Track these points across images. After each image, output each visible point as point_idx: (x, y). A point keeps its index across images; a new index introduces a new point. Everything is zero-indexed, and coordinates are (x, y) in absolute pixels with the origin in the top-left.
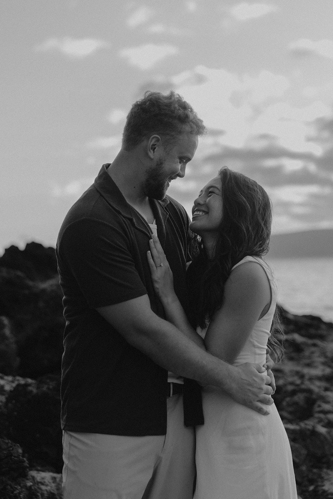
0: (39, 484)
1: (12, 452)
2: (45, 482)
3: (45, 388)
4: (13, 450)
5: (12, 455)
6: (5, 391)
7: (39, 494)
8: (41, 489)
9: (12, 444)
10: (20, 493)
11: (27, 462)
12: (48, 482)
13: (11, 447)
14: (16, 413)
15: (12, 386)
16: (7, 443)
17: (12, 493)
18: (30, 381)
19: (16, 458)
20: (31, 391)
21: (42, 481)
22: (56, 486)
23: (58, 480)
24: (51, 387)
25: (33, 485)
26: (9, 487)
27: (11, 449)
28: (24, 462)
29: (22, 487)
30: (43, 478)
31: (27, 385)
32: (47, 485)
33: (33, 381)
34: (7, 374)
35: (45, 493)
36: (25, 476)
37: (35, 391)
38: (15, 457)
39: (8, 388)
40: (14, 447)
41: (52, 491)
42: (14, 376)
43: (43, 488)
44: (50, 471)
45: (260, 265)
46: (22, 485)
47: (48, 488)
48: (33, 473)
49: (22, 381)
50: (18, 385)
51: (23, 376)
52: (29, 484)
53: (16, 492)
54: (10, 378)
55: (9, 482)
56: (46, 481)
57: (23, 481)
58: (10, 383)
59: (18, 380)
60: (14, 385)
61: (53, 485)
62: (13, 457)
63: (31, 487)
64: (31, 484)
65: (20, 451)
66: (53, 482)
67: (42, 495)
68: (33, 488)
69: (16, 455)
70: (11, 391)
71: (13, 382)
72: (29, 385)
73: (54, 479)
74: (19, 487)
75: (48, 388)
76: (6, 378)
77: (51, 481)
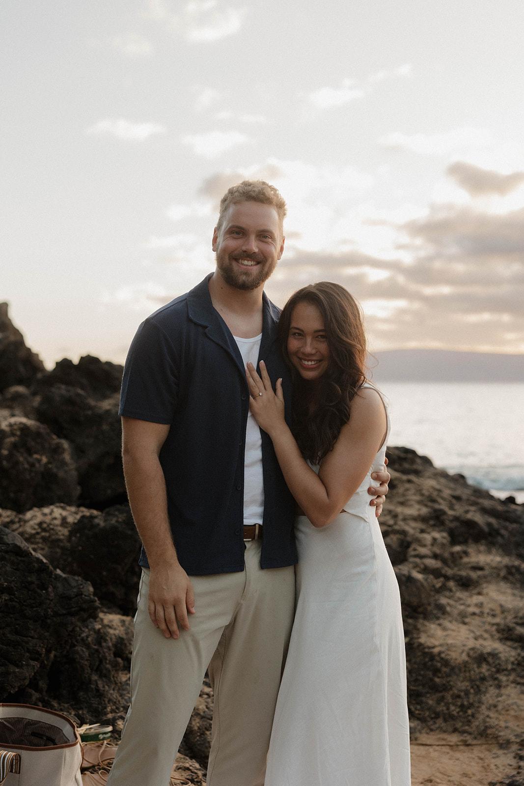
0: (107, 628)
1: (82, 590)
2: (113, 625)
3: (113, 521)
4: (83, 588)
5: (82, 594)
6: (67, 523)
7: (107, 638)
8: (109, 633)
9: (82, 581)
10: (87, 637)
11: (98, 602)
12: (117, 624)
13: (81, 585)
14: (80, 548)
15: (75, 518)
16: (77, 580)
17: (80, 636)
18: (95, 512)
19: (86, 598)
20: (98, 525)
21: (110, 624)
22: (126, 630)
23: (127, 623)
24: (120, 520)
25: (101, 628)
26: (78, 629)
27: (82, 587)
28: (96, 601)
29: (89, 630)
30: (111, 621)
31: (92, 517)
32: (115, 629)
33: (99, 513)
34: (70, 505)
35: (113, 637)
36: (95, 617)
37: (102, 524)
38: (85, 596)
39: (70, 520)
40: (84, 585)
41: (121, 636)
42: (79, 506)
43: (111, 631)
44: (119, 614)
46: (90, 627)
47: (117, 632)
48: (101, 615)
49: (86, 512)
50: (83, 517)
51: (89, 507)
52: (98, 626)
53: (84, 635)
54: (73, 509)
55: (79, 624)
56: (114, 623)
57: (91, 622)
58: (74, 514)
59: (83, 512)
60: (78, 517)
61: (122, 629)
62: (83, 596)
63: (99, 630)
64: (100, 626)
65: (91, 589)
66: (122, 626)
67: (111, 639)
68: (102, 631)
69: (87, 594)
70: (74, 524)
71: (76, 513)
72: (96, 517)
73: (123, 622)
74: (87, 630)
75: (117, 521)
76: (68, 508)
77: (120, 624)
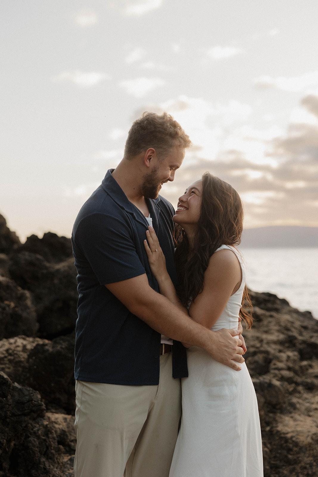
0: (54, 423)
1: (32, 397)
2: (58, 422)
3: (59, 347)
4: (33, 396)
5: (32, 400)
6: (27, 349)
7: (53, 431)
8: (54, 427)
9: (32, 391)
10: (38, 430)
11: (44, 405)
12: (61, 421)
13: (32, 393)
14: (35, 367)
15: (32, 346)
16: (29, 391)
17: (32, 430)
18: (46, 341)
19: (35, 403)
20: (48, 350)
21: (56, 421)
22: (67, 425)
23: (68, 420)
24: (63, 347)
25: (48, 424)
26: (30, 425)
27: (32, 395)
28: (42, 405)
29: (40, 426)
30: (56, 419)
31: (44, 345)
32: (60, 424)
33: (50, 342)
34: (28, 336)
35: (58, 430)
36: (42, 416)
37: (51, 350)
38: (35, 401)
39: (29, 347)
40: (34, 393)
41: (64, 429)
42: (34, 338)
43: (57, 426)
44: (61, 413)
45: (233, 252)
46: (40, 424)
47: (61, 427)
48: (49, 414)
49: (40, 341)
50: (38, 345)
51: (41, 337)
52: (46, 423)
53: (35, 429)
54: (31, 339)
55: (30, 421)
56: (59, 420)
57: (41, 420)
58: (31, 343)
59: (37, 341)
60: (34, 345)
61: (65, 424)
62: (33, 402)
63: (47, 425)
64: (47, 423)
65: (39, 396)
66: (65, 422)
67: (56, 431)
68: (48, 426)
69: (36, 400)
70: (32, 350)
71: (33, 342)
72: (46, 345)
73: (65, 419)
74: (38, 426)
75: (61, 348)
76: (28, 339)
77: (63, 421)
